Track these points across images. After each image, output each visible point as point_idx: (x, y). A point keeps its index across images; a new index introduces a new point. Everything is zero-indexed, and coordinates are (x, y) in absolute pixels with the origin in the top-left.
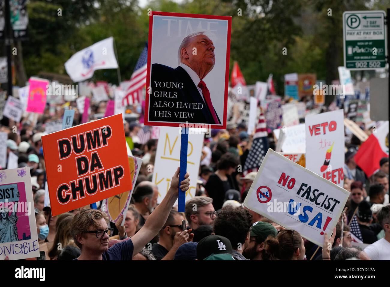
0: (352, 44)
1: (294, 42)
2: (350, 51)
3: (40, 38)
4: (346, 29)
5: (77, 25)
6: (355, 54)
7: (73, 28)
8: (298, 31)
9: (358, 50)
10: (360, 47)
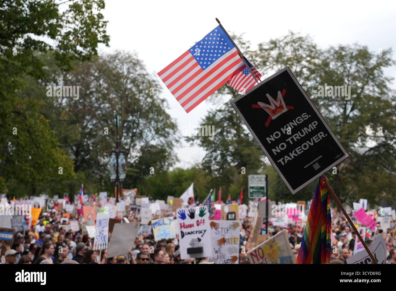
0: (252, 188)
1: (230, 186)
2: (251, 190)
3: (130, 182)
4: (250, 182)
5: (145, 177)
6: (253, 192)
7: (143, 179)
8: (232, 182)
9: (254, 190)
10: (255, 189)
